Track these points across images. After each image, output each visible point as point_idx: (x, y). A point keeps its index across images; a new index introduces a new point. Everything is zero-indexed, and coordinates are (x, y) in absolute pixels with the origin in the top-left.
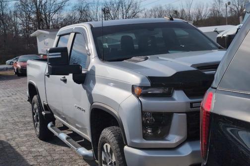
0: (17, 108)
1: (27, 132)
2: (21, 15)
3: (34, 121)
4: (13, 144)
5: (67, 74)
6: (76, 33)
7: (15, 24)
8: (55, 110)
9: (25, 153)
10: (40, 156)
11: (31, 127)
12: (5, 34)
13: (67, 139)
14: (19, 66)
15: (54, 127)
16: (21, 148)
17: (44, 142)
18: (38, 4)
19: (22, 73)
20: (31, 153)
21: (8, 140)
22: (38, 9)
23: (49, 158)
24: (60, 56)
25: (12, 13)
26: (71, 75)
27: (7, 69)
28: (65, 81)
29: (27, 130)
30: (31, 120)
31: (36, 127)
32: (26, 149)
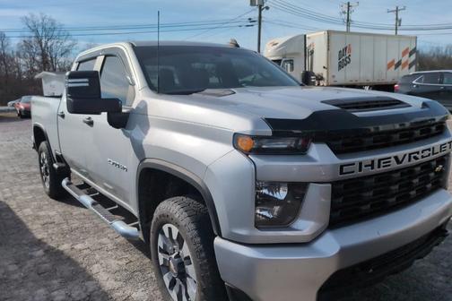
0: (19, 155)
1: (32, 187)
2: (25, 57)
3: (42, 175)
4: (13, 204)
5: (99, 113)
6: (106, 56)
7: (18, 66)
8: (72, 162)
9: (30, 219)
10: (51, 223)
11: (37, 180)
12: (7, 76)
13: (93, 204)
14: (22, 107)
15: (71, 186)
16: (25, 210)
17: (57, 202)
18: (43, 45)
19: (26, 115)
20: (39, 219)
21: (6, 199)
22: (43, 50)
23: (65, 226)
24: (87, 84)
25: (15, 54)
26: (104, 115)
27: (9, 111)
28: (91, 123)
29: (32, 183)
30: (37, 170)
31: (44, 182)
32: (31, 213)
